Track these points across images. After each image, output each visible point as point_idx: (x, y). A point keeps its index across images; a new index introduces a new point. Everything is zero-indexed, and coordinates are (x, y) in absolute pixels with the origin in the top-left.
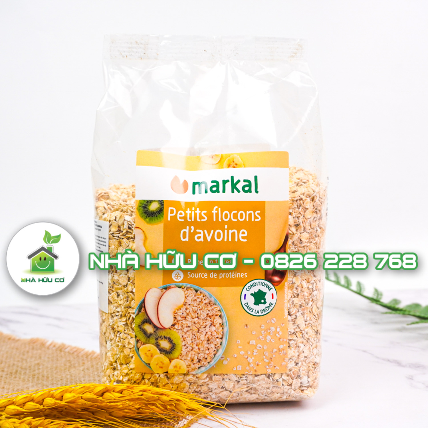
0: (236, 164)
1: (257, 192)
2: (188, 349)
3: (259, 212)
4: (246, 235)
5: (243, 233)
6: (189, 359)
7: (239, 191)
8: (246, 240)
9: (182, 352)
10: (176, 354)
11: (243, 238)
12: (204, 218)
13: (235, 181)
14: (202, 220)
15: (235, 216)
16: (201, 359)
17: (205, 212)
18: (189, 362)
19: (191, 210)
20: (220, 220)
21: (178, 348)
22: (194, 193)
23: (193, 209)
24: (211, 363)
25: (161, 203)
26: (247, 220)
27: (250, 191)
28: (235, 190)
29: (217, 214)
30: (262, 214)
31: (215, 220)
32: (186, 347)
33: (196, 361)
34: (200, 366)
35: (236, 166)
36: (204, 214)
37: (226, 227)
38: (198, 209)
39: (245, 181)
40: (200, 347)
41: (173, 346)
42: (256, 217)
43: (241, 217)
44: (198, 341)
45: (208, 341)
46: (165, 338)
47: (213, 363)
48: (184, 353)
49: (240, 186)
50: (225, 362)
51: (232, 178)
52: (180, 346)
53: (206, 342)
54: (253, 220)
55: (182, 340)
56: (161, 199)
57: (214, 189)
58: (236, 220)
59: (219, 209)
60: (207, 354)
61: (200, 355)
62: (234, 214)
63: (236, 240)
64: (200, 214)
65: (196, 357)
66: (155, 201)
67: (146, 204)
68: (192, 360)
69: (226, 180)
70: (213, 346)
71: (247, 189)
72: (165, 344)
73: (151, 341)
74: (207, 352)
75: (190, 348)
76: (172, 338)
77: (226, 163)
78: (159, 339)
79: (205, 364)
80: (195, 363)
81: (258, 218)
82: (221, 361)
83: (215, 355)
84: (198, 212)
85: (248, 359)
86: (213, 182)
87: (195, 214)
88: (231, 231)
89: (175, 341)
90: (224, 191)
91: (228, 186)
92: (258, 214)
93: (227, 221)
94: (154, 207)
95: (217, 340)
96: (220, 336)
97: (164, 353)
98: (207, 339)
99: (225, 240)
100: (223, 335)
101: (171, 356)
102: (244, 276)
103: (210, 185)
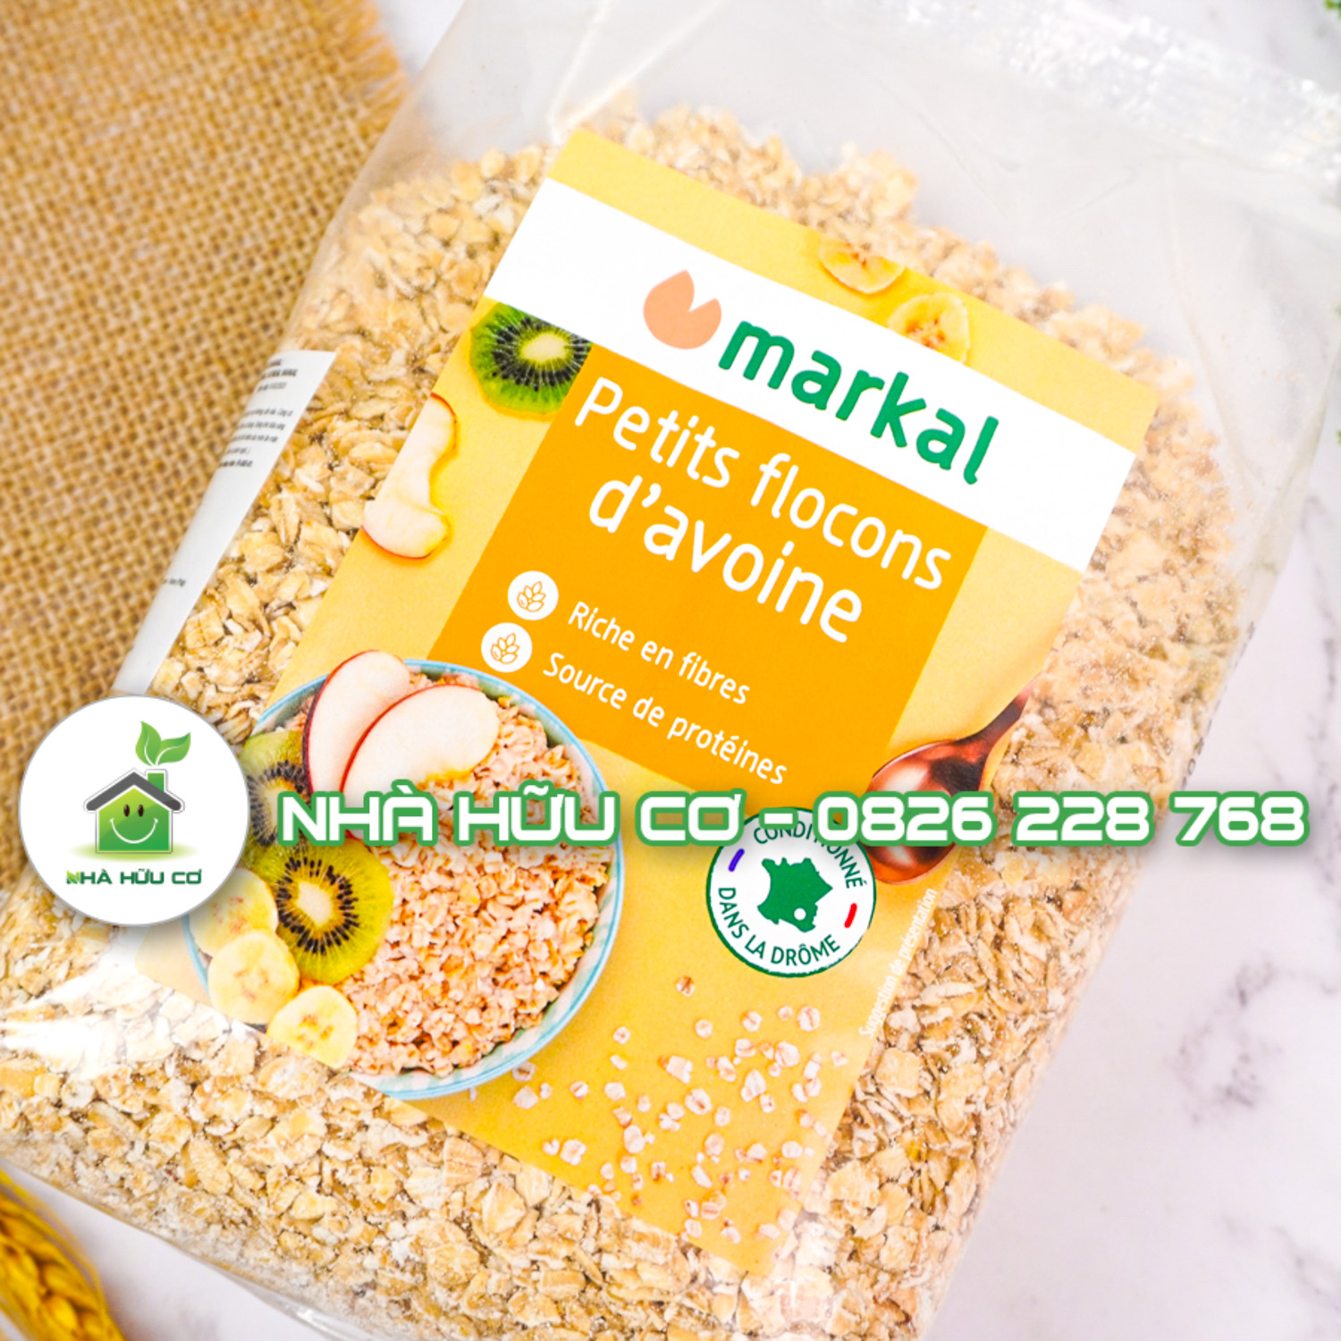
0: (941, 338)
1: (970, 477)
2: (400, 968)
3: (946, 556)
4: (852, 617)
5: (845, 605)
6: (384, 1009)
7: (901, 441)
8: (841, 637)
9: (369, 968)
10: (340, 962)
11: (836, 622)
12: (718, 476)
13: (904, 399)
14: (707, 480)
15: (844, 526)
16: (435, 1034)
17: (735, 454)
18: (377, 1027)
19: (682, 422)
20: (776, 513)
21: (362, 941)
22: (726, 362)
23: (694, 421)
24: (465, 1074)
25: (580, 348)
26: (885, 563)
27: (945, 461)
28: (888, 430)
29: (775, 485)
30: (955, 573)
31: (755, 501)
32: (395, 953)
33: (408, 1032)
34: (413, 1062)
35: (937, 341)
36: (726, 459)
37: (788, 548)
38: (710, 430)
39: (943, 415)
40: (454, 980)
41: (347, 925)
42: (922, 570)
43: (866, 541)
44: (457, 952)
45: (499, 970)
46: (331, 876)
47: (472, 1077)
48: (373, 978)
49: (913, 424)
50: (526, 1099)
51: (901, 380)
52: (376, 938)
53: (487, 971)
54: (906, 574)
55: (396, 916)
56: (582, 335)
57: (811, 387)
58: (838, 542)
59: (794, 470)
60: (469, 1027)
61: (436, 1015)
62: (842, 515)
63: (805, 619)
64: (709, 454)
65: (414, 1018)
66: (557, 330)
67: (518, 326)
68: (394, 1024)
69: (872, 374)
70: (508, 1000)
71: (936, 447)
72: (315, 903)
73: (265, 861)
74: (473, 1016)
75: (411, 965)
76: (358, 889)
77: (904, 311)
78: (304, 869)
79: (439, 1063)
80: (400, 1039)
81: (929, 577)
82: (509, 1084)
83: (499, 1044)
84: (706, 440)
85: (628, 1133)
86: (818, 357)
88: (798, 575)
89: (360, 908)
90: (844, 413)
91: (871, 402)
92: (938, 560)
93: (800, 530)
94: (540, 351)
95: (540, 984)
96: (558, 974)
97: (295, 937)
98: (498, 961)
99: (762, 598)
100: (570, 975)
101: (315, 963)
102: (772, 774)
103: (802, 362)
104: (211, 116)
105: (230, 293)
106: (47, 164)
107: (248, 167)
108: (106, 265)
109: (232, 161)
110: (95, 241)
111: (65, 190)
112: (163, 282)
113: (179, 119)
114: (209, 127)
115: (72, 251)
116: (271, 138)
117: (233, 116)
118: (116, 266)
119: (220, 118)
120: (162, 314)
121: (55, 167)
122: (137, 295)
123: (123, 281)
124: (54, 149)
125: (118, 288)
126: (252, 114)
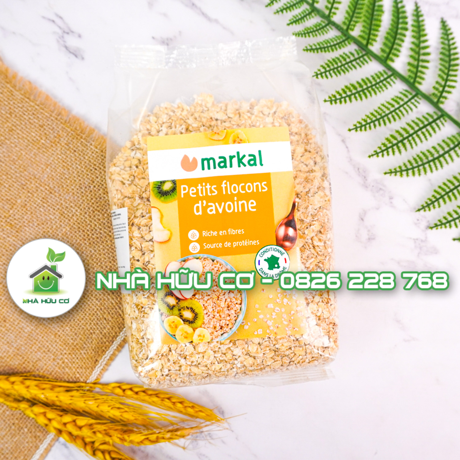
0: (241, 140)
1: (261, 165)
2: (210, 317)
3: (265, 183)
4: (255, 205)
5: (252, 203)
6: (211, 326)
7: (245, 166)
8: (255, 210)
9: (205, 320)
10: (199, 322)
11: (252, 208)
12: (214, 192)
13: (241, 157)
14: (213, 194)
15: (243, 188)
16: (223, 325)
17: (215, 186)
18: (212, 330)
19: (202, 185)
20: (229, 193)
21: (200, 316)
22: (203, 169)
23: (204, 184)
25: (174, 182)
26: (255, 191)
27: (255, 164)
28: (241, 165)
29: (226, 188)
30: (269, 185)
31: (224, 193)
32: (207, 315)
33: (218, 328)
34: (222, 332)
35: (241, 141)
36: (214, 188)
37: (235, 198)
38: (208, 184)
39: (250, 155)
40: (221, 314)
41: (196, 315)
42: (263, 188)
43: (249, 189)
44: (219, 308)
45: (228, 307)
46: (188, 308)
47: (234, 329)
48: (206, 322)
49: (245, 161)
50: (246, 327)
51: (238, 153)
52: (202, 314)
53: (226, 309)
54: (260, 191)
55: (204, 308)
56: (173, 179)
57: (222, 164)
58: (244, 192)
59: (228, 183)
60: (229, 320)
61: (221, 322)
62: (242, 186)
63: (246, 210)
64: (210, 189)
65: (218, 324)
66: (168, 181)
67: (160, 184)
68: (215, 328)
69: (232, 155)
70: (233, 312)
71: (252, 162)
72: (188, 315)
73: (174, 312)
74: (228, 318)
75: (212, 316)
76: (194, 308)
77: (231, 139)
78: (182, 310)
79: (227, 330)
80: (217, 330)
81: (265, 189)
82: (242, 326)
83: (236, 320)
84: (208, 187)
85: (268, 323)
86: (220, 158)
87: (206, 189)
88: (240, 203)
89: (197, 311)
90: (231, 166)
91: (235, 161)
92: (264, 185)
93: (236, 194)
94: (167, 187)
95: (237, 306)
96: (239, 302)
97: (188, 323)
98: (227, 306)
99: (236, 211)
100: (241, 301)
101: (194, 325)
102: (257, 243)
103: (217, 161)
104: (63, 161)
105: (89, 196)
106: (37, 190)
107: (77, 168)
108: (62, 204)
109: (73, 168)
110: (57, 200)
111: (44, 194)
112: (75, 201)
113: (57, 166)
114: (64, 164)
115: (53, 205)
116: (78, 159)
117: (68, 159)
118: (64, 203)
119: (65, 161)
120: (79, 208)
121: (39, 190)
122: (71, 207)
123: (67, 205)
124: (37, 186)
125: (67, 207)
126: (71, 156)
